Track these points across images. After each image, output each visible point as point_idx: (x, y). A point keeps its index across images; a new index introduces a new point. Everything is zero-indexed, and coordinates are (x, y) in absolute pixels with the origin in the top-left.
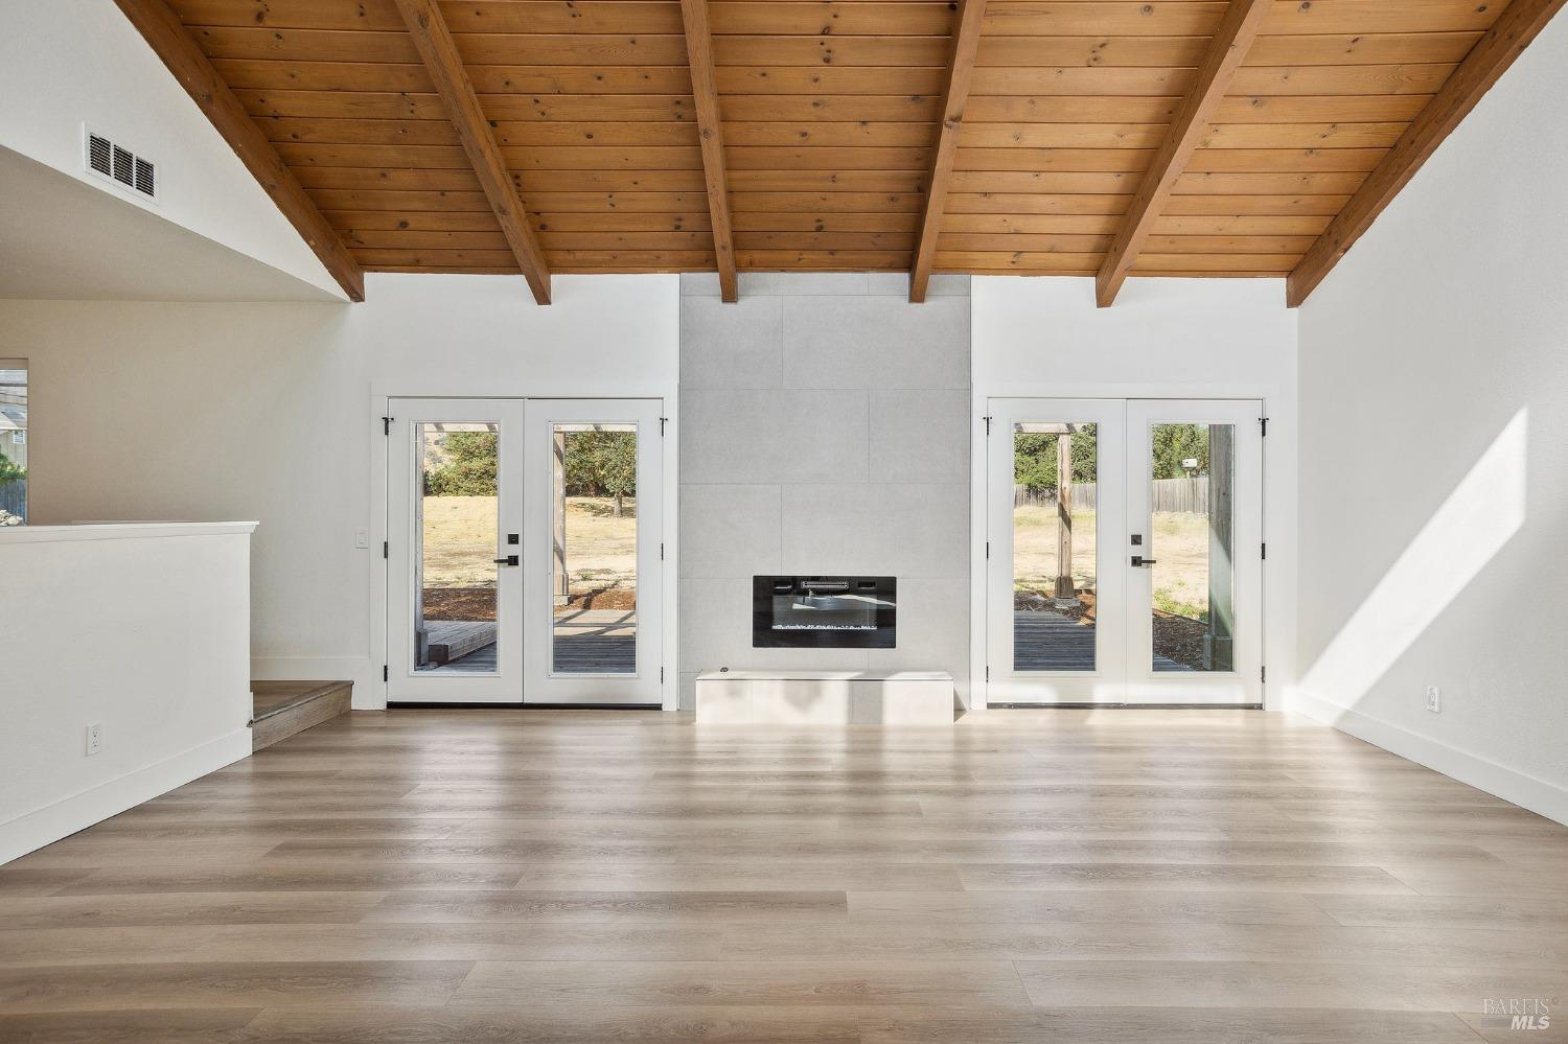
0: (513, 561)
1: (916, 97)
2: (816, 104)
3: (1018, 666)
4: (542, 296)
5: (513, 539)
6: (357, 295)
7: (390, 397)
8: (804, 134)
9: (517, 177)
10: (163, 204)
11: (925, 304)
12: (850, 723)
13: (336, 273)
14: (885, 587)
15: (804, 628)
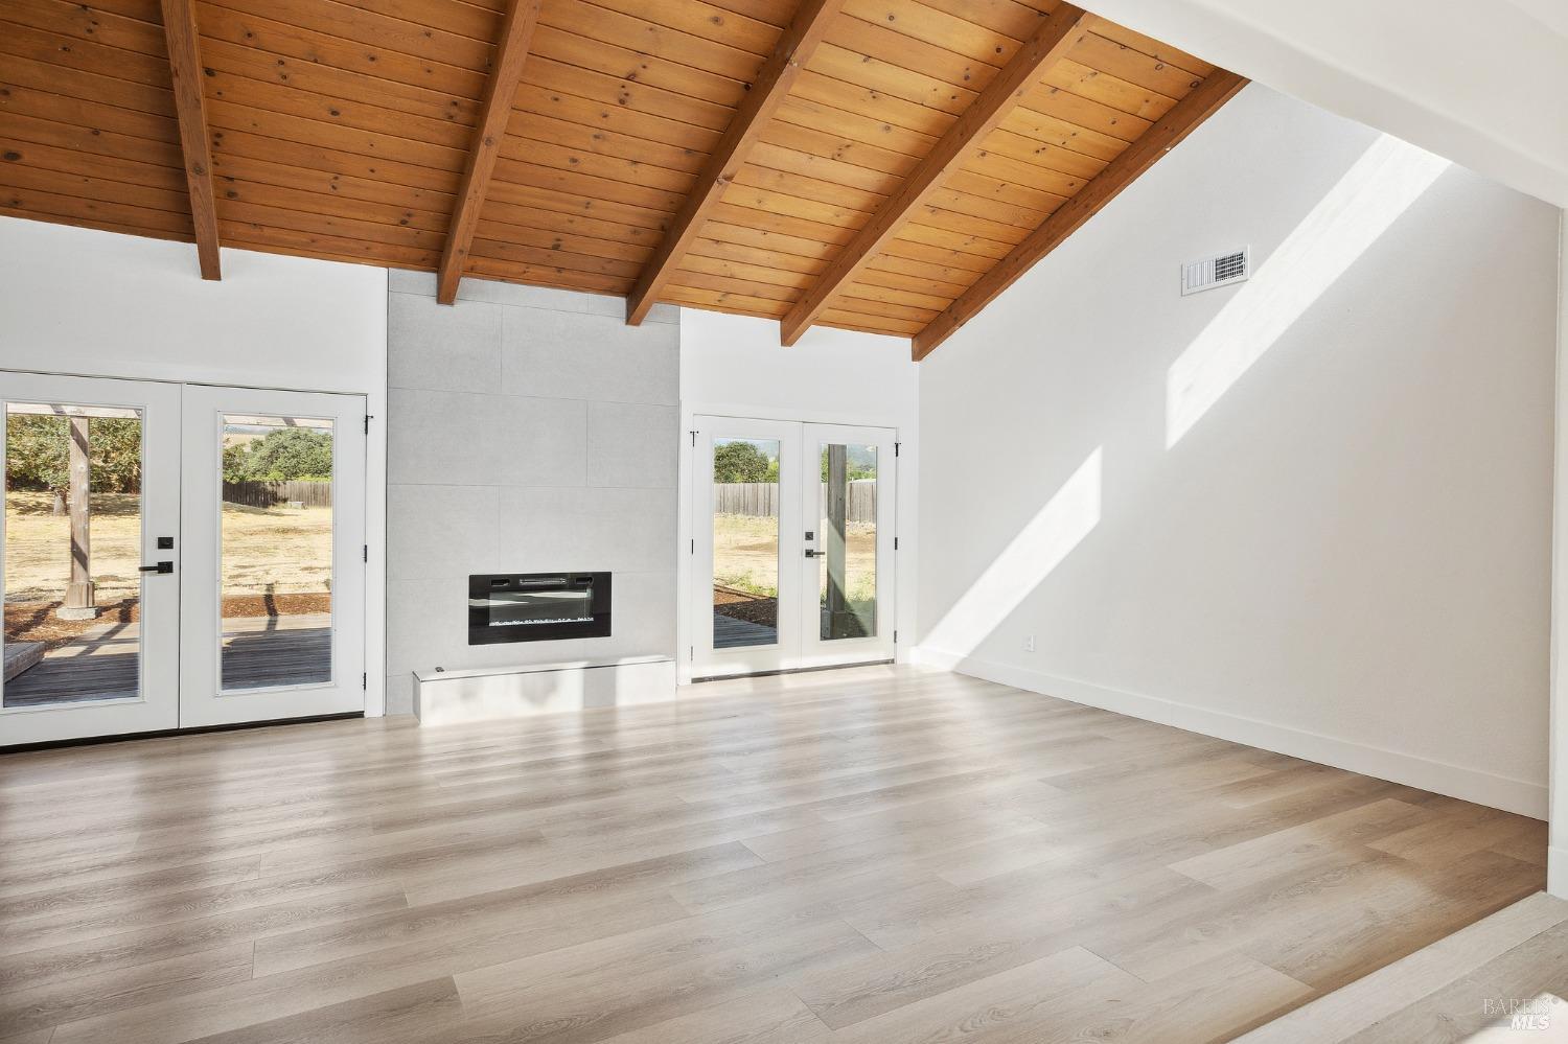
0: (165, 568)
1: (689, 151)
2: (596, 137)
3: (718, 644)
4: (210, 270)
8: (574, 161)
11: (638, 327)
12: (585, 707)
14: (600, 583)
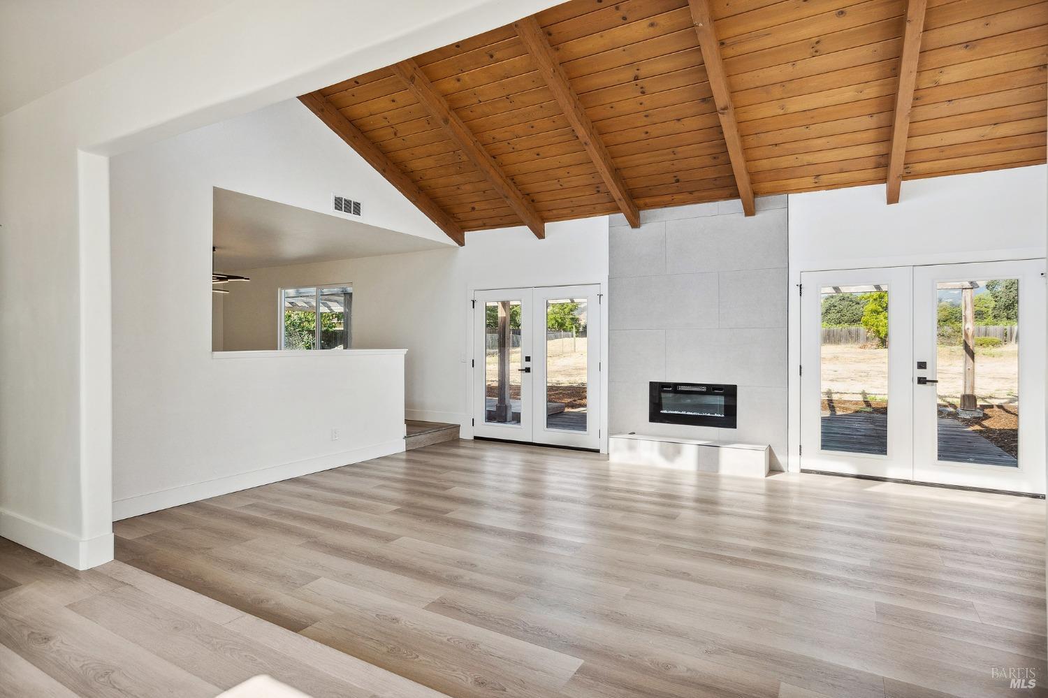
0: (528, 370)
2: (646, 116)
3: (824, 447)
4: (540, 235)
5: (528, 359)
6: (461, 243)
7: (475, 290)
8: (647, 133)
9: (513, 179)
10: (366, 218)
11: (756, 216)
12: (698, 470)
13: (450, 234)
14: (730, 392)
15: (680, 413)
